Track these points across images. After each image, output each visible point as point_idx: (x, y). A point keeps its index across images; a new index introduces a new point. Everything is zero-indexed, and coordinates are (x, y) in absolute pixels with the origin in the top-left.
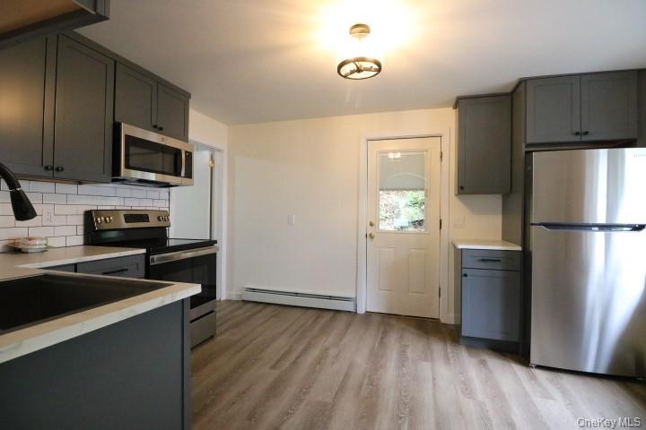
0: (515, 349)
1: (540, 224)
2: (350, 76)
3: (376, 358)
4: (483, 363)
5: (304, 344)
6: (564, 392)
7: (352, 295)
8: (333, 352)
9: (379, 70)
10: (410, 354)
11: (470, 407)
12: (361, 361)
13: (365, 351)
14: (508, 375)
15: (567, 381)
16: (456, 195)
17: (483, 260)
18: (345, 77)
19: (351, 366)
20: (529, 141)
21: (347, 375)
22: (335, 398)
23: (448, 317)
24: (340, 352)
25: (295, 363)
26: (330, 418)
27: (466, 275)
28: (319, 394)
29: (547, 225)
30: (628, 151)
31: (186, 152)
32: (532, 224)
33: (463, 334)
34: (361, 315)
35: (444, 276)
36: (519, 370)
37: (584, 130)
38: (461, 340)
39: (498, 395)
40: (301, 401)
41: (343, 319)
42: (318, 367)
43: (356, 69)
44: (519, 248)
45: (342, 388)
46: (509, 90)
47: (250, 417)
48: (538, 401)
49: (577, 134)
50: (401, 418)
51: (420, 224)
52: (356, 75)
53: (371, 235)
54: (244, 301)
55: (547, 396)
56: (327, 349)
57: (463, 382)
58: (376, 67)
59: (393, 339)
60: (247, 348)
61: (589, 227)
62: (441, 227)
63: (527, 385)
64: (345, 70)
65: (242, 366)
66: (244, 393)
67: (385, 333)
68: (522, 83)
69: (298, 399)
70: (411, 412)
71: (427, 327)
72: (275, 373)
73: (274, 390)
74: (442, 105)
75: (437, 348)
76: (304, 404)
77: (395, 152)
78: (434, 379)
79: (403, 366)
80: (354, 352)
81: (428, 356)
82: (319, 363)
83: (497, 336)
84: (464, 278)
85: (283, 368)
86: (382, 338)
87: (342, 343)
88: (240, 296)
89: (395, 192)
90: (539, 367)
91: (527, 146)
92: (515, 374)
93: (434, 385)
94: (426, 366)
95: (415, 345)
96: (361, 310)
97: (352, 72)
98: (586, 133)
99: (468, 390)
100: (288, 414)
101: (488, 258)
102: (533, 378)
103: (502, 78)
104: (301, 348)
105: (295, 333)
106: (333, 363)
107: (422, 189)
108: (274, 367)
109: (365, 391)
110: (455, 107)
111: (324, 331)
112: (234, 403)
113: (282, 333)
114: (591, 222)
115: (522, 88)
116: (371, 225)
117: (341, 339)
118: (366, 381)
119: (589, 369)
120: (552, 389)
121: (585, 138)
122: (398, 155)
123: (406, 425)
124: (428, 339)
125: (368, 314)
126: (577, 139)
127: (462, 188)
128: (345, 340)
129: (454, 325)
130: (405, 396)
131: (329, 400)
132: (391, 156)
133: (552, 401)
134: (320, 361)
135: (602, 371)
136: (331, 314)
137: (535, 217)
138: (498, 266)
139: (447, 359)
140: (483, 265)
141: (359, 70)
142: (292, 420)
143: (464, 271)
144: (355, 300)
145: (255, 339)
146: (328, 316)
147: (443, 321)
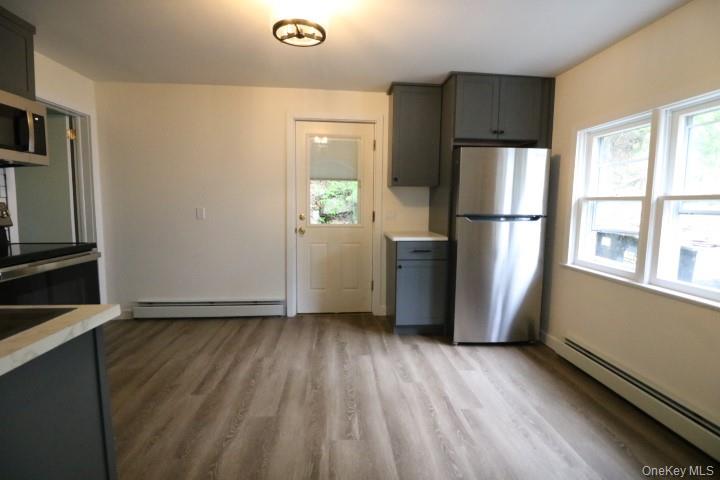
0: (440, 331)
1: (465, 216)
2: (287, 41)
3: (316, 361)
4: (416, 348)
5: (230, 359)
6: (481, 362)
7: (280, 297)
8: (267, 362)
9: (323, 39)
10: (349, 351)
11: (410, 390)
12: (301, 366)
13: (303, 355)
14: (437, 355)
15: (482, 352)
16: (389, 186)
17: (415, 251)
18: (281, 40)
19: (290, 374)
20: (458, 135)
21: (287, 384)
22: (279, 411)
23: (380, 310)
24: (275, 361)
25: (224, 382)
26: (277, 432)
27: (400, 267)
28: (259, 410)
29: (469, 217)
30: (531, 151)
31: (34, 116)
32: (458, 216)
33: (398, 323)
34: (291, 318)
35: (377, 269)
36: (444, 349)
37: (501, 129)
38: (395, 330)
39: (431, 374)
40: (239, 422)
41: (272, 325)
42: (253, 381)
43: (296, 33)
44: (446, 239)
45: (284, 398)
46: (440, 82)
47: (178, 456)
48: (462, 373)
49: (495, 132)
50: (350, 414)
51: (344, 217)
52: (295, 41)
53: (300, 229)
54: (136, 319)
55: (469, 368)
56: (260, 361)
57: (401, 369)
58: (320, 35)
59: (330, 339)
60: (156, 376)
61: (498, 218)
62: (374, 220)
63: (452, 360)
64: (283, 31)
65: (154, 397)
66: (164, 429)
67: (321, 334)
68: (453, 76)
69: (236, 421)
70: (359, 406)
71: (361, 322)
72: (200, 399)
73: (203, 417)
74: (376, 89)
75: (374, 340)
76: (243, 424)
77: (321, 136)
78: (375, 370)
79: (344, 363)
80: (292, 359)
81: (366, 350)
82: (254, 378)
83: (426, 321)
84: (398, 270)
85: (209, 391)
86: (319, 340)
87: (276, 351)
88: (132, 313)
89: (318, 181)
90: (460, 344)
91: (456, 140)
92: (442, 353)
93: (376, 376)
94: (366, 359)
95: (351, 340)
96: (292, 313)
97: (290, 36)
98: (502, 132)
99: (406, 375)
100: (227, 439)
101: (419, 249)
102: (456, 354)
103: (434, 69)
104: (227, 364)
105: (217, 348)
106: (270, 374)
107: (355, 180)
108: (197, 392)
109: (309, 397)
110: (390, 92)
111: (253, 341)
112: (152, 444)
113: (200, 352)
114: (500, 213)
115: (452, 82)
116: (301, 218)
117: (275, 347)
118: (309, 386)
119: (494, 340)
120: (472, 361)
121: (501, 137)
122: (325, 140)
123: (356, 419)
124: (364, 333)
125: (300, 316)
126: (495, 137)
127: (396, 179)
128: (279, 347)
129: (387, 317)
130: (351, 392)
131: (272, 414)
132: (317, 140)
133: (473, 372)
134: (254, 374)
135: (503, 340)
136: (258, 321)
137: (461, 209)
138: (429, 256)
139: (384, 350)
140: (415, 256)
141: (300, 35)
142: (233, 444)
143: (399, 263)
144: (284, 303)
145: (165, 363)
146: (254, 324)
147: (375, 313)
